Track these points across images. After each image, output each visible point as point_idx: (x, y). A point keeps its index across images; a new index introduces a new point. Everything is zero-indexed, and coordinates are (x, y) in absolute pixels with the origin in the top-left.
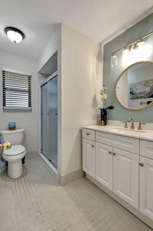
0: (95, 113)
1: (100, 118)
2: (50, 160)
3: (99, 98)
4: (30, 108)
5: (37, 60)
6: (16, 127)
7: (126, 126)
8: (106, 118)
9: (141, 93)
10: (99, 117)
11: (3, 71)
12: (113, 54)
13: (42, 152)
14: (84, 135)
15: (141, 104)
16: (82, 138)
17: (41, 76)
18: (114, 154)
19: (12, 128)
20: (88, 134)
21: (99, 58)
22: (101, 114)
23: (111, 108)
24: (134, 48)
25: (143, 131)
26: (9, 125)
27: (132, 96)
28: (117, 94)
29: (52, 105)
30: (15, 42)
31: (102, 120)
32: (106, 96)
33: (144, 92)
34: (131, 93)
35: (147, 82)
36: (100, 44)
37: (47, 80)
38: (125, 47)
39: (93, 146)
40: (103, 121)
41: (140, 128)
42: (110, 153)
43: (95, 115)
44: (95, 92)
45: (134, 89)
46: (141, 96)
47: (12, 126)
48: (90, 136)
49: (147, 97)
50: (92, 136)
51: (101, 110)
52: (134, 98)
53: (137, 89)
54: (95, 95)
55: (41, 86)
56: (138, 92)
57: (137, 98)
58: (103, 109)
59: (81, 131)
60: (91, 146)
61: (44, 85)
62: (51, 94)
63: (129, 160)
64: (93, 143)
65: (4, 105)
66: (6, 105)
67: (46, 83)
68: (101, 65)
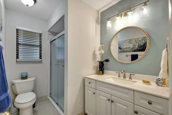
0: (94, 65)
1: (99, 69)
2: (57, 104)
3: (98, 53)
4: (41, 60)
5: (47, 21)
6: (28, 77)
7: (119, 76)
8: (103, 69)
9: (126, 48)
10: (97, 68)
11: (17, 29)
12: (108, 20)
13: (50, 96)
14: (87, 83)
15: (127, 56)
16: (84, 86)
17: (50, 33)
18: (112, 102)
19: (24, 77)
20: (90, 83)
21: (97, 22)
22: (100, 66)
23: (107, 61)
24: (124, 16)
25: (133, 80)
26: (22, 75)
27: (120, 50)
28: (111, 50)
29: (59, 57)
30: (28, 5)
31: (100, 70)
32: (103, 52)
33: (128, 48)
34: (120, 48)
35: (131, 40)
36: (98, 11)
37: (56, 37)
38: (118, 15)
39: (94, 93)
40: (101, 72)
41: (130, 78)
42: (109, 100)
43: (95, 66)
44: (95, 48)
45: (121, 45)
46: (127, 51)
47: (24, 76)
48: (91, 84)
49: (131, 51)
50: (93, 85)
51: (100, 62)
52: (122, 52)
53: (124, 45)
54: (95, 51)
55: (51, 42)
56: (124, 47)
57: (124, 52)
58: (101, 62)
59: (84, 80)
60: (92, 93)
61: (53, 41)
62: (58, 48)
63: (125, 107)
64: (94, 91)
65: (17, 58)
66: (19, 58)
67: (55, 40)
68: (99, 27)
